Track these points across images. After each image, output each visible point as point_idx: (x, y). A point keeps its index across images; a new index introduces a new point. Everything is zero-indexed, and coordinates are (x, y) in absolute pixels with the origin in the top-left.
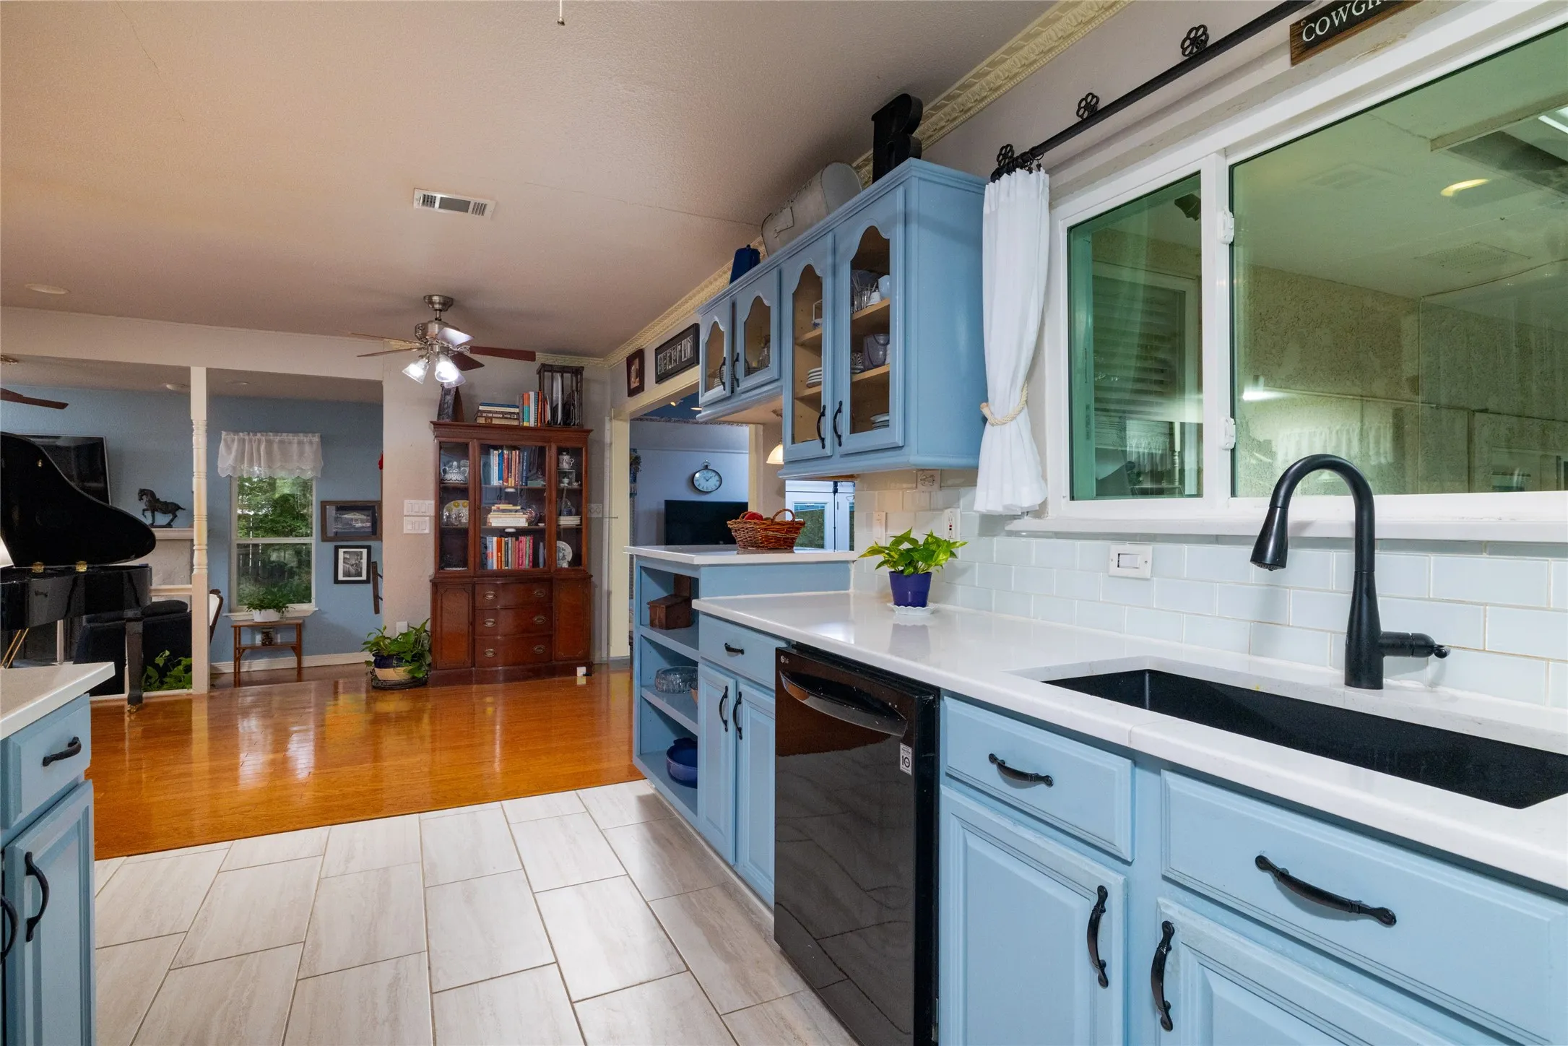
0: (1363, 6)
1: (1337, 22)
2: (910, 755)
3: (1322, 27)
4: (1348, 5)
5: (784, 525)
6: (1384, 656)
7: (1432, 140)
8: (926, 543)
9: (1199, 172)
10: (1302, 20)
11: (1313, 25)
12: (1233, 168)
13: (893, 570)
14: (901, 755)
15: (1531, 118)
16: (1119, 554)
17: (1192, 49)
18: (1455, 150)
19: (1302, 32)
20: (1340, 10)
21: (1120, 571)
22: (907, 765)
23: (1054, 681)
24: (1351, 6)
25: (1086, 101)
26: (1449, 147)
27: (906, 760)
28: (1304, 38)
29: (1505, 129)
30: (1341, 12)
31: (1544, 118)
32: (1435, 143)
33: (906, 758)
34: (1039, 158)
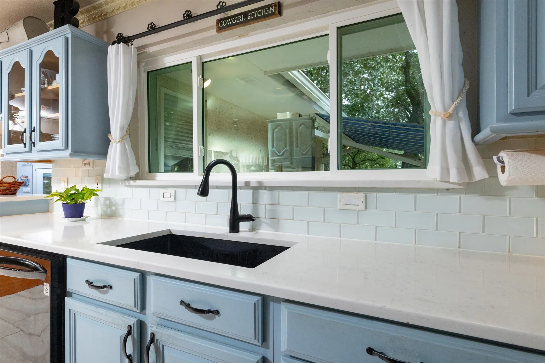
0: (235, 21)
1: (228, 23)
2: (48, 287)
3: (225, 23)
4: (231, 19)
5: (9, 183)
6: (240, 222)
7: (264, 72)
8: (83, 190)
9: (191, 62)
10: (219, 19)
11: (222, 22)
12: (203, 63)
13: (65, 202)
14: (44, 288)
15: (286, 72)
16: (164, 193)
17: (187, 18)
18: (270, 76)
19: (219, 23)
20: (229, 20)
21: (164, 199)
22: (47, 292)
23: (120, 245)
24: (232, 19)
25: (151, 25)
26: (268, 75)
27: (47, 290)
28: (220, 25)
29: (281, 73)
30: (230, 21)
31: (289, 73)
32: (265, 73)
33: (46, 289)
34: (132, 41)
